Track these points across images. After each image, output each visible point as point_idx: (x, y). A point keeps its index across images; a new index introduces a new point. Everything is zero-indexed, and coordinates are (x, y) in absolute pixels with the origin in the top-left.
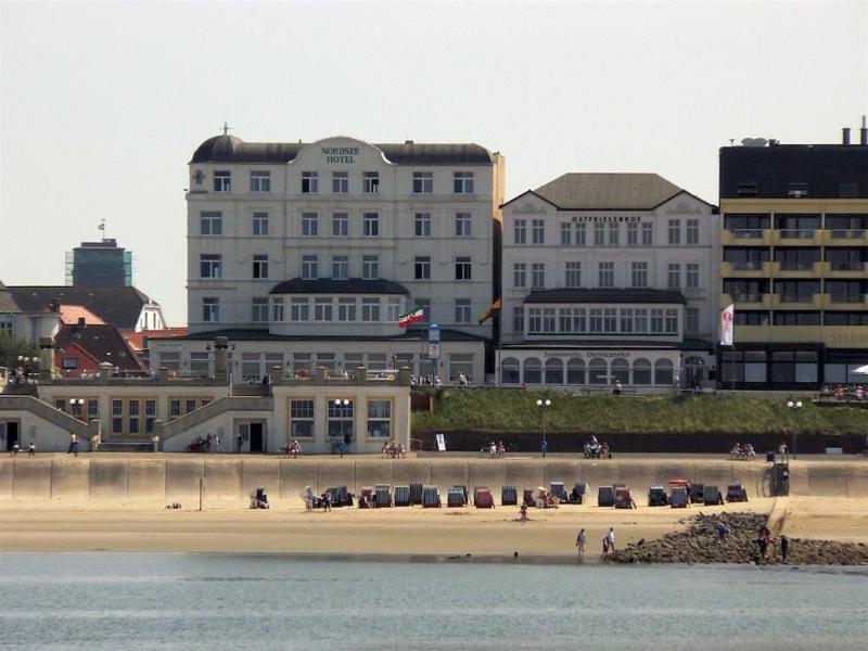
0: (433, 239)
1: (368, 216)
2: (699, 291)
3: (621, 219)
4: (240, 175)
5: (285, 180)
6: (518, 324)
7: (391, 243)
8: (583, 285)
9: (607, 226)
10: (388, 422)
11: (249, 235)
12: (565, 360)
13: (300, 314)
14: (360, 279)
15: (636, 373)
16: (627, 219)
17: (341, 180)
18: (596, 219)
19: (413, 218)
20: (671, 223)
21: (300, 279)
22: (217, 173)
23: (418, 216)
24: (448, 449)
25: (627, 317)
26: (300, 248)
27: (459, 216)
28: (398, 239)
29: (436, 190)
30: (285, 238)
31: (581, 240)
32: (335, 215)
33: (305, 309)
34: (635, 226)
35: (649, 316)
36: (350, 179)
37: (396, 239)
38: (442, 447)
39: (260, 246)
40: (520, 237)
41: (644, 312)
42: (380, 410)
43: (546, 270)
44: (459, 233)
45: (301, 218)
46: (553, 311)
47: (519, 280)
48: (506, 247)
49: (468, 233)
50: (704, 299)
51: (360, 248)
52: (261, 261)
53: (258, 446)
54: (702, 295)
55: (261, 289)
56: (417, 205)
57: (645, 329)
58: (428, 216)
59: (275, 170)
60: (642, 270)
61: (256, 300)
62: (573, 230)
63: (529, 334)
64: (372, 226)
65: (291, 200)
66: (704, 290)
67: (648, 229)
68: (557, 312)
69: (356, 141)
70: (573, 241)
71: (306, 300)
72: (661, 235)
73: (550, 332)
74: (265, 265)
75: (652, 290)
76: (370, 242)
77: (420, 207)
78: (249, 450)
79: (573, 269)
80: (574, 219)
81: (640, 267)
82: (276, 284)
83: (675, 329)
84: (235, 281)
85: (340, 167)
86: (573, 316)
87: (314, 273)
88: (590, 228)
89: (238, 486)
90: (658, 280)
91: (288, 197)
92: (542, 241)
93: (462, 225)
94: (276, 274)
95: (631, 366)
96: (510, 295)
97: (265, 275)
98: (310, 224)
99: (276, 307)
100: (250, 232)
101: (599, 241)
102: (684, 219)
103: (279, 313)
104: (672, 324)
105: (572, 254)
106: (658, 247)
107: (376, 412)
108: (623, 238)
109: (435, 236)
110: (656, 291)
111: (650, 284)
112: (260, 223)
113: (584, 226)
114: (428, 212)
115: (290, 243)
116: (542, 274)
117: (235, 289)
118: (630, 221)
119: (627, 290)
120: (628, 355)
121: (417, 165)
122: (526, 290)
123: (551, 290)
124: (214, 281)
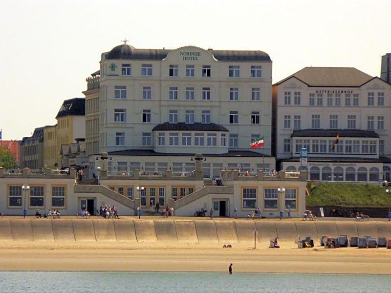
0: (239, 102)
1: (204, 89)
2: (384, 131)
3: (342, 92)
4: (136, 66)
5: (160, 69)
6: (287, 148)
7: (217, 104)
8: (321, 127)
9: (334, 95)
10: (295, 201)
11: (141, 99)
12: (321, 167)
13: (174, 141)
14: (200, 123)
15: (359, 175)
16: (345, 92)
17: (190, 70)
18: (328, 92)
19: (229, 91)
20: (369, 94)
21: (168, 123)
22: (124, 65)
23: (232, 89)
24: (325, 216)
25: (348, 144)
26: (168, 106)
27: (253, 89)
28: (221, 101)
29: (241, 76)
30: (160, 101)
31: (320, 103)
32: (187, 89)
33: (177, 139)
34: (349, 96)
35: (361, 144)
36: (195, 69)
37: (220, 102)
38: (323, 215)
39: (146, 105)
40: (287, 101)
41: (358, 142)
42: (291, 194)
43: (302, 119)
44: (253, 98)
45: (169, 90)
46: (309, 141)
47: (287, 124)
48: (280, 106)
49: (258, 98)
50: (387, 135)
51: (201, 106)
52: (147, 113)
53: (223, 214)
54: (386, 133)
55: (148, 128)
56: (232, 84)
57: (358, 151)
58: (237, 89)
59: (155, 64)
60: (353, 119)
61: (144, 134)
62: (316, 97)
63: (296, 154)
64: (207, 95)
65: (163, 80)
66: (387, 130)
67: (356, 98)
68: (311, 142)
69: (199, 48)
70: (316, 104)
71: (177, 134)
72: (363, 101)
73: (315, 153)
74: (149, 115)
75: (359, 130)
76: (206, 103)
77: (232, 85)
78: (219, 215)
79: (316, 118)
80: (317, 92)
81: (352, 118)
82: (156, 125)
83: (375, 152)
84: (133, 124)
85: (190, 62)
86: (319, 144)
87: (176, 120)
88: (325, 97)
89: (235, 235)
90: (362, 125)
91: (162, 79)
92: (299, 103)
93: (255, 94)
94: (155, 120)
95: (356, 171)
96: (282, 132)
97: (149, 120)
98: (174, 93)
99: (160, 138)
100: (141, 97)
101: (330, 103)
102: (376, 92)
103: (161, 141)
104: (373, 148)
105: (316, 110)
106: (363, 107)
107: (289, 195)
108: (343, 102)
109: (241, 100)
110: (361, 131)
111: (357, 127)
112: (147, 93)
113: (321, 96)
114: (237, 87)
115: (162, 103)
116: (299, 121)
117: (133, 128)
118: (347, 93)
119: (345, 130)
120: (355, 165)
121: (232, 61)
122: (291, 130)
123: (305, 130)
124: (119, 124)
